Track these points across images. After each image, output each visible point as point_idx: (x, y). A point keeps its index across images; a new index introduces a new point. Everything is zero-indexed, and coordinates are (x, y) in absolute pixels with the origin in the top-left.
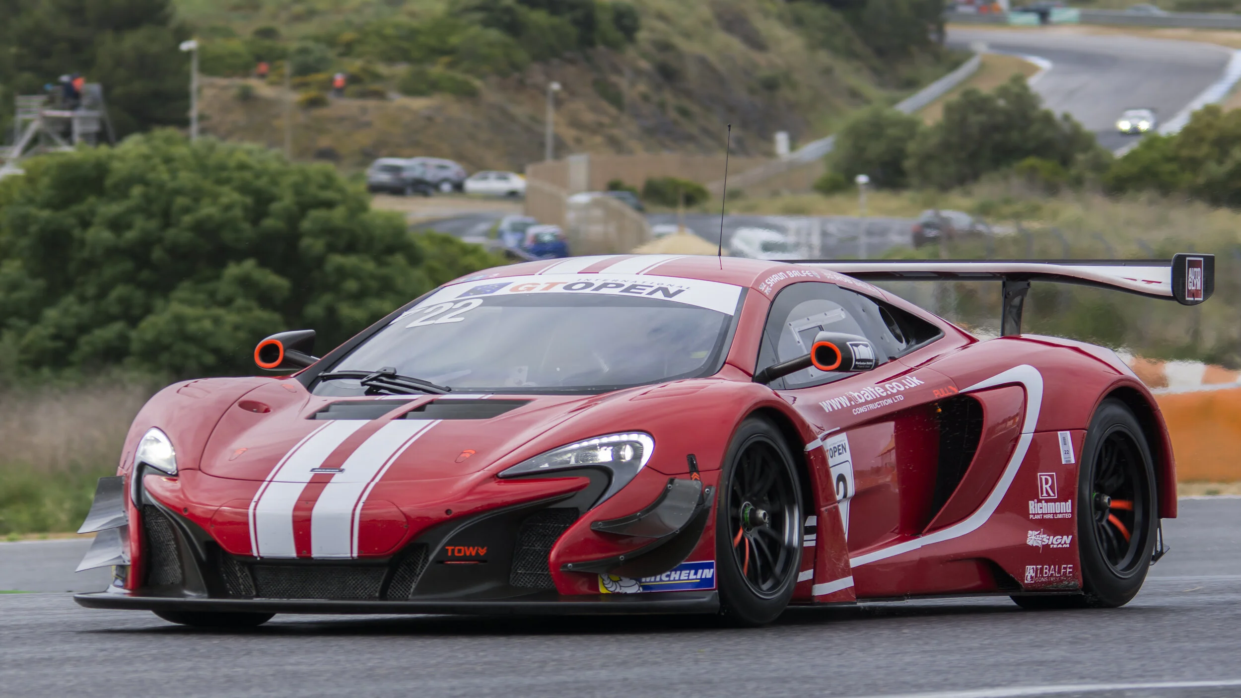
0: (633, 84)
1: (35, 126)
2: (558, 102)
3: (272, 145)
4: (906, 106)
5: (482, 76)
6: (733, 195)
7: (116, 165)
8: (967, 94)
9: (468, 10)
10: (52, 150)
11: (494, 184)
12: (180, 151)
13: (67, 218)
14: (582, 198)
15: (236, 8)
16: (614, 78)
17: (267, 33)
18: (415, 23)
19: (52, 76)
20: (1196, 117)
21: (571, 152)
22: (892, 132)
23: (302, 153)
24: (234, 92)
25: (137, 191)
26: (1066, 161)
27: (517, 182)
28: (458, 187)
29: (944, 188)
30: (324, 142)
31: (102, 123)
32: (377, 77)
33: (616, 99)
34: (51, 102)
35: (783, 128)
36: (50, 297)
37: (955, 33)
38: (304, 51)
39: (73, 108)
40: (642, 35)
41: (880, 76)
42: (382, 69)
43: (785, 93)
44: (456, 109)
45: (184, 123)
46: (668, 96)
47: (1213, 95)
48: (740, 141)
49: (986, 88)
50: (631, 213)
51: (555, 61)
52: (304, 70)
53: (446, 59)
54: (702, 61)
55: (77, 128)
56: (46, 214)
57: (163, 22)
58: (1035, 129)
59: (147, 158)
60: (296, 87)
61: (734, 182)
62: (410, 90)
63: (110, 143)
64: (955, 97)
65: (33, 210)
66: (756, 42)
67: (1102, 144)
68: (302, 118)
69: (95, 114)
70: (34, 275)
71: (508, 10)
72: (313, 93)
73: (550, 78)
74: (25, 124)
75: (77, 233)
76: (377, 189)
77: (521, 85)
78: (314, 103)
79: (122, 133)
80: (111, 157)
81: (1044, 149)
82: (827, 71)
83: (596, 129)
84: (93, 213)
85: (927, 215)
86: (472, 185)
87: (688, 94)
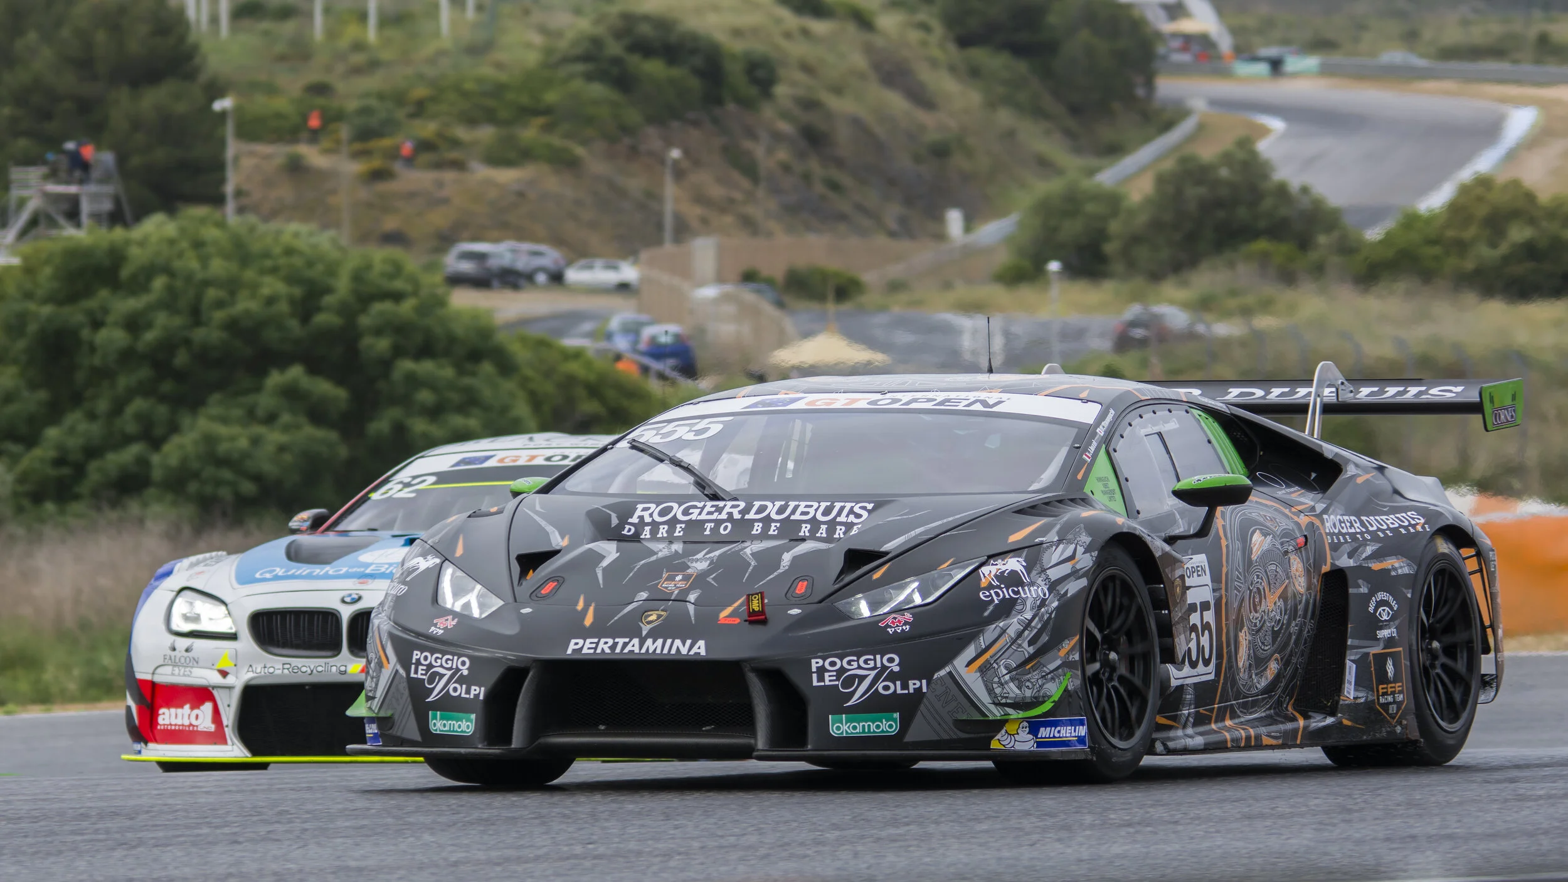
0: (770, 151)
1: (34, 205)
2: (679, 174)
3: (325, 226)
4: (1108, 176)
5: (584, 142)
6: (895, 287)
7: (134, 252)
8: (1184, 160)
9: (567, 60)
10: (54, 232)
11: (601, 275)
12: (211, 233)
13: (75, 315)
14: (709, 292)
15: (282, 58)
16: (747, 144)
17: (320, 89)
18: (503, 77)
19: (54, 143)
20: (1464, 190)
21: (695, 234)
22: (1090, 208)
23: (363, 238)
24: (279, 161)
25: (159, 283)
26: (1304, 243)
27: (629, 272)
28: (557, 278)
29: (1156, 277)
30: (391, 224)
31: (117, 201)
32: (455, 143)
33: (750, 170)
34: (53, 175)
35: (956, 204)
36: (54, 413)
37: (1167, 87)
38: (365, 111)
39: (81, 182)
40: (781, 90)
41: (1076, 141)
42: (461, 133)
43: (958, 161)
44: (552, 182)
45: (218, 200)
46: (814, 165)
47: (1485, 163)
48: (903, 221)
49: (1207, 152)
50: (768, 309)
51: (675, 124)
52: (365, 134)
53: (540, 121)
54: (856, 123)
55: (86, 207)
56: (47, 310)
57: (191, 75)
58: (1267, 204)
59: (172, 242)
60: (357, 155)
61: (895, 271)
62: (497, 158)
63: (126, 225)
64: (1168, 165)
65: (32, 306)
66: (921, 98)
67: (1348, 221)
68: (363, 193)
69: (109, 189)
70: (33, 386)
71: (617, 61)
72: (376, 163)
73: (669, 144)
74: (22, 203)
75: (85, 333)
76: (457, 280)
77: (634, 152)
78: (378, 175)
79: (141, 213)
80: (128, 242)
81: (1278, 230)
82: (1010, 135)
83: (725, 206)
84: (105, 310)
85: (1133, 311)
86: (573, 275)
87: (840, 163)
